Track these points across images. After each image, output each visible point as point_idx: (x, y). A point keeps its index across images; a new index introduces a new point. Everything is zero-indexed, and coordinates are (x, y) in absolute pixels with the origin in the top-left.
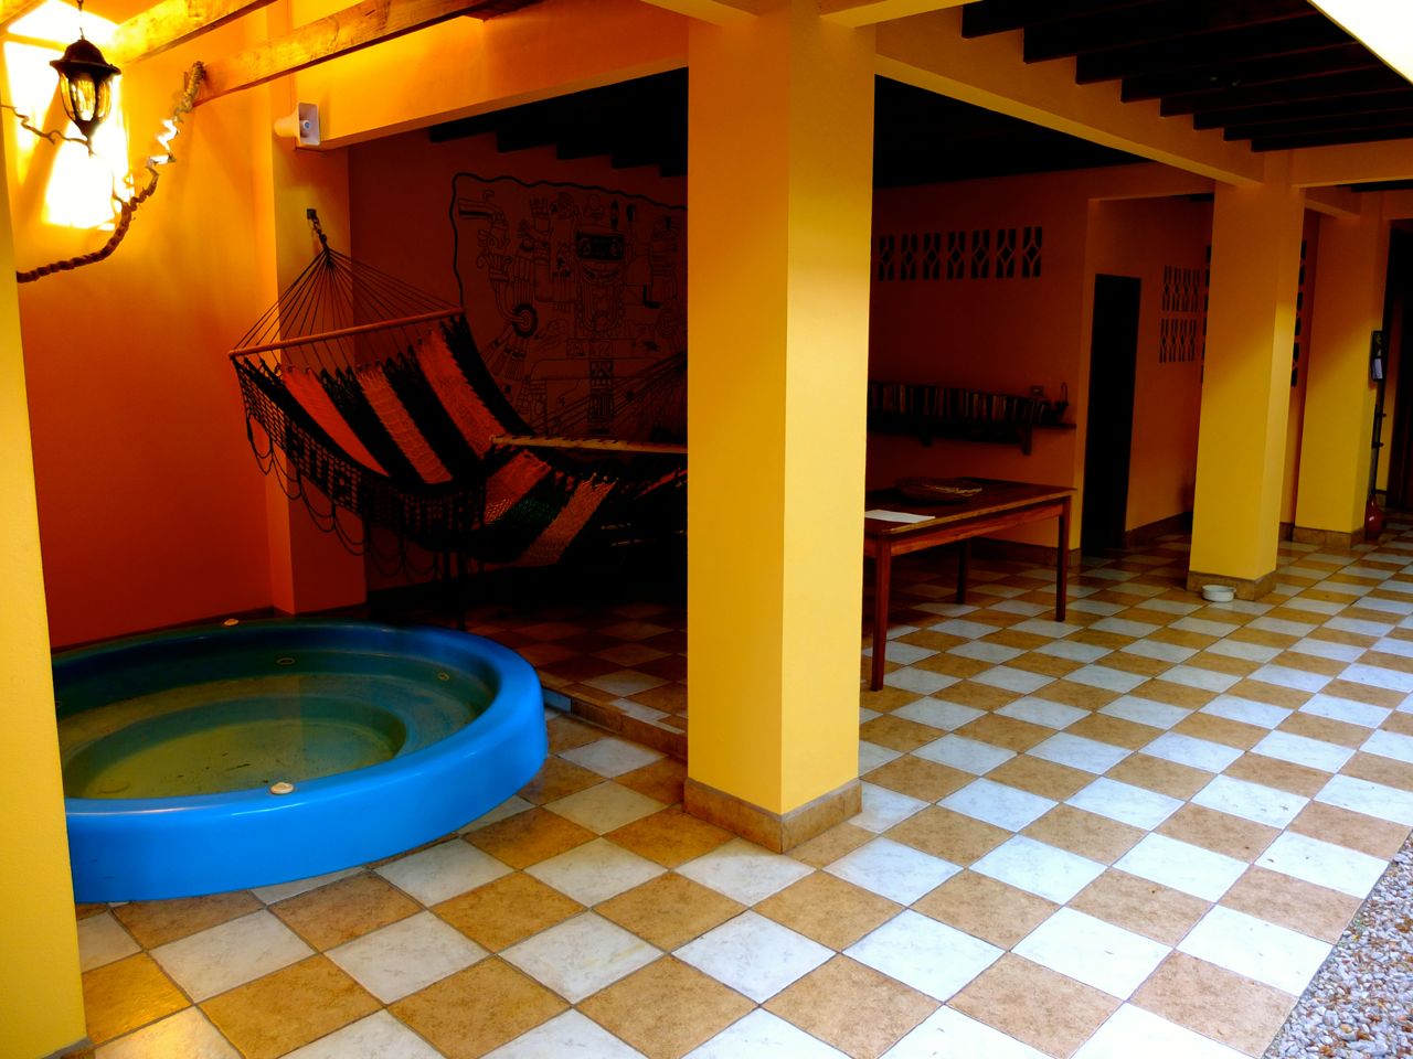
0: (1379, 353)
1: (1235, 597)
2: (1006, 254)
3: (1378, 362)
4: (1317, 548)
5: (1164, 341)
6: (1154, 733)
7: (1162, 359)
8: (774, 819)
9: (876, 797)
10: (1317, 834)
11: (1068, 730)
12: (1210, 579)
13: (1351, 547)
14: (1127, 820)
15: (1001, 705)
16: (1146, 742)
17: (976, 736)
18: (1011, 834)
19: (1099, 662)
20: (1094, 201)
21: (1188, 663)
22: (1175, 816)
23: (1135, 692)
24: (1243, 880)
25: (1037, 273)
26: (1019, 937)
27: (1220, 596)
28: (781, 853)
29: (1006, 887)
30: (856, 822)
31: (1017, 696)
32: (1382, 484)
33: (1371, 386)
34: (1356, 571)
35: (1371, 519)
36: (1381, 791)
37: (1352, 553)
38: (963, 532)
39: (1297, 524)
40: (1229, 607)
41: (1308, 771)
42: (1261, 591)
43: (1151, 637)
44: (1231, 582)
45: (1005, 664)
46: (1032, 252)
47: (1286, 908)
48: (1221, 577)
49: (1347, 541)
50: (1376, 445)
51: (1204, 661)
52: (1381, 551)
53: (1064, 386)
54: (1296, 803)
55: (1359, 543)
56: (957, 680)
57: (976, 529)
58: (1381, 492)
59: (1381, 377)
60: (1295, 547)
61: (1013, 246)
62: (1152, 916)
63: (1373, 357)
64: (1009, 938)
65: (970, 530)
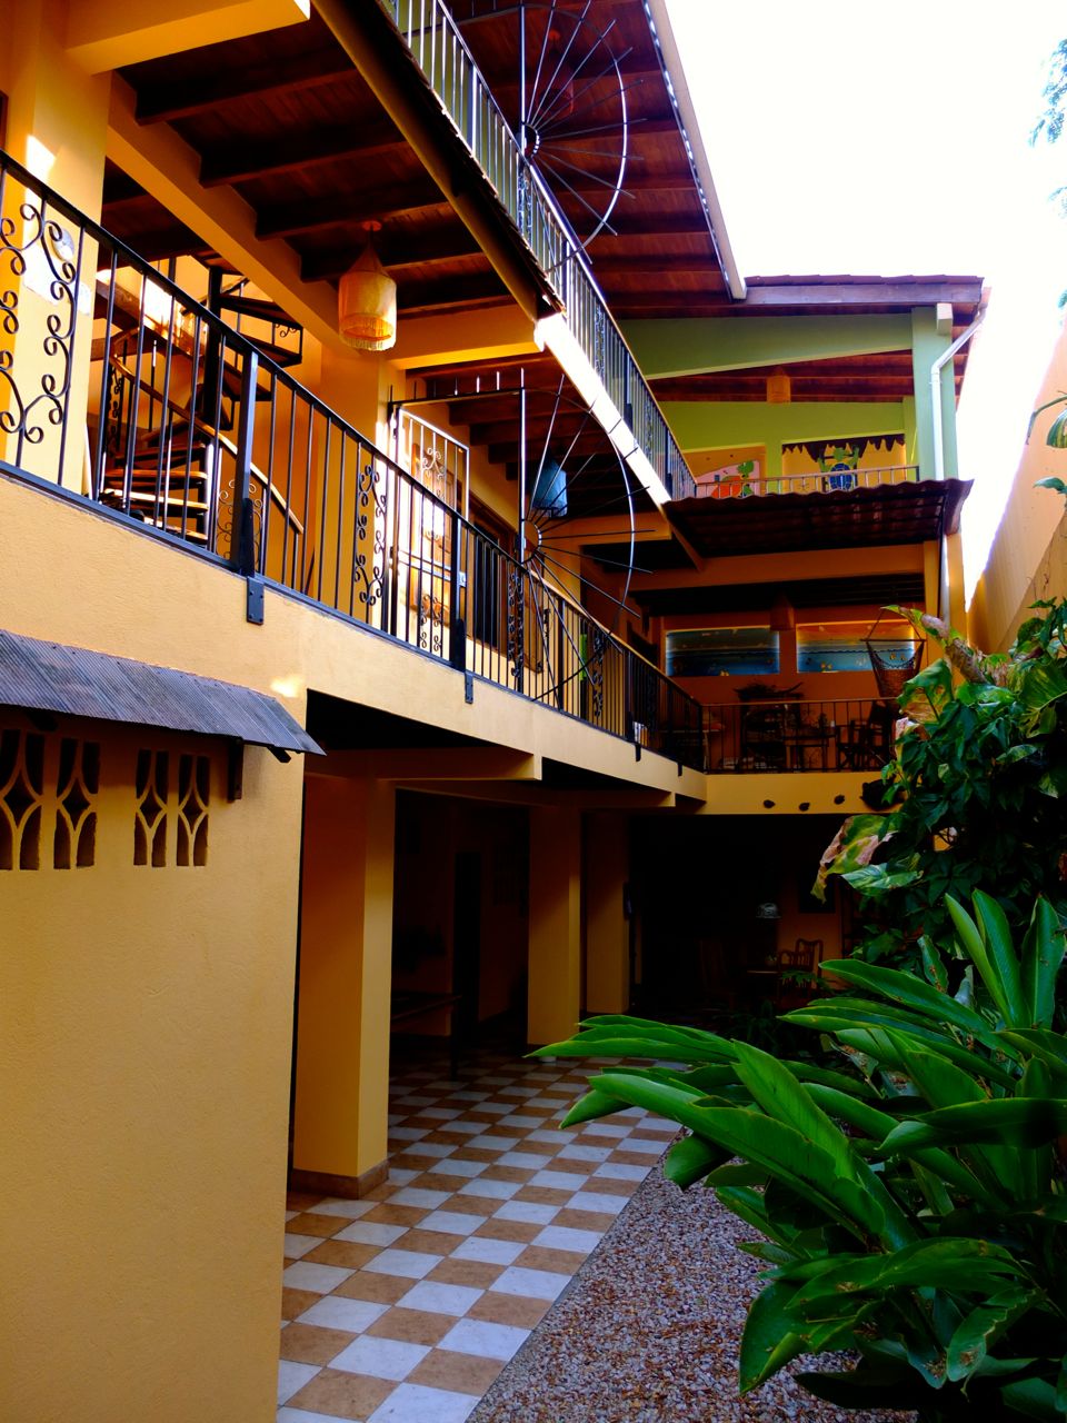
0: (629, 897)
6: (530, 1131)
8: (354, 1180)
9: (393, 1172)
10: (618, 1162)
11: (482, 1134)
14: (527, 1167)
15: (439, 1126)
16: (526, 1135)
17: (432, 1142)
18: (470, 1179)
19: (486, 1100)
21: (537, 1096)
22: (550, 1163)
23: (512, 1113)
24: (589, 1182)
26: (492, 1213)
28: (357, 1199)
29: (478, 1198)
30: (388, 1183)
31: (446, 1121)
36: (647, 1142)
39: (588, 1010)
41: (610, 1139)
43: (513, 1085)
45: (431, 1106)
47: (609, 1189)
51: (546, 1094)
54: (607, 1152)
56: (405, 1117)
62: (550, 1199)
64: (489, 1214)
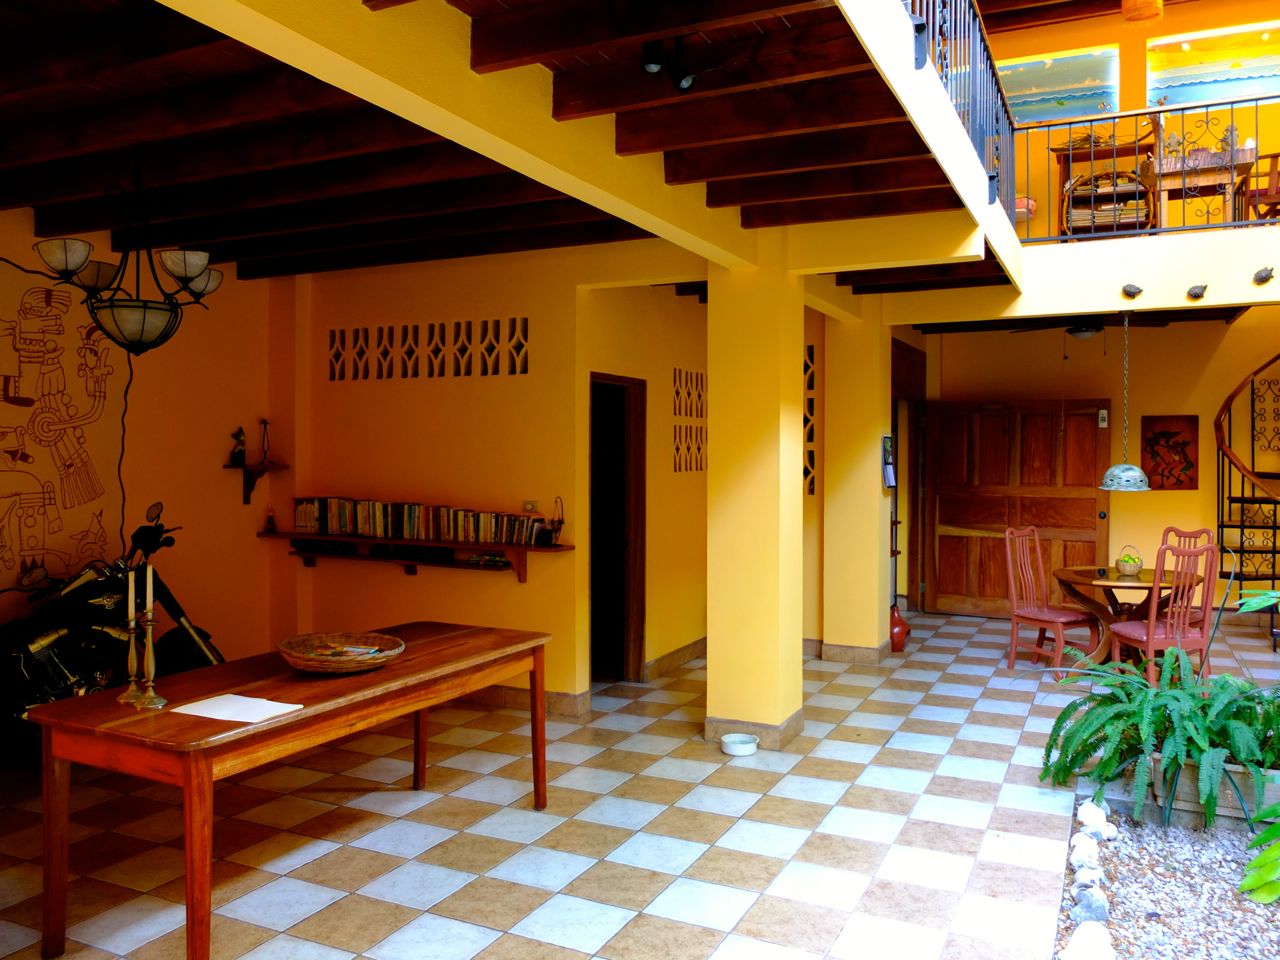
0: (890, 460)
1: (759, 747)
2: (490, 349)
3: (890, 468)
4: (846, 666)
5: (678, 449)
7: (677, 468)
12: (731, 726)
13: (880, 662)
20: (583, 289)
21: (692, 872)
25: (525, 370)
27: (741, 748)
32: (903, 589)
33: (885, 493)
34: (884, 695)
35: (896, 630)
37: (881, 671)
38: (363, 718)
39: (825, 642)
40: (751, 764)
42: (786, 738)
43: (650, 827)
44: (752, 729)
46: (519, 347)
48: (742, 723)
49: (875, 656)
50: (895, 553)
51: (710, 866)
52: (908, 666)
53: (558, 500)
55: (887, 657)
57: (387, 710)
58: (902, 596)
59: (893, 484)
60: (825, 666)
61: (497, 337)
63: (886, 463)
65: (378, 713)
